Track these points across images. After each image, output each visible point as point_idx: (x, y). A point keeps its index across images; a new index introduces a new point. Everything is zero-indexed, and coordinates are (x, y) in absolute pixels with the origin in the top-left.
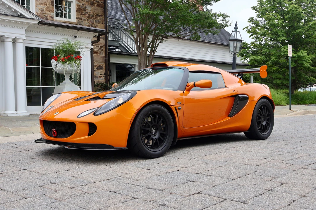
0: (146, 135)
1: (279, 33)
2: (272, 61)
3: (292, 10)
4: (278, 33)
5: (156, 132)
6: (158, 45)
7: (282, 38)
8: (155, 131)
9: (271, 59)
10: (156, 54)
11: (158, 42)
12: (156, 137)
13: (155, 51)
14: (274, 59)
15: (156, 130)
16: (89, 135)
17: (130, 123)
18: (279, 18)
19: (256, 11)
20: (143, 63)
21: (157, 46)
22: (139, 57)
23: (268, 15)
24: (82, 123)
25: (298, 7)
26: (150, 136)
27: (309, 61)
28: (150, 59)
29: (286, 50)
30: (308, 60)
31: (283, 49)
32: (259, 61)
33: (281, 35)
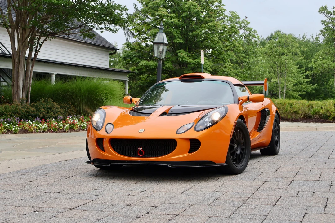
0: (233, 151)
1: (175, 35)
2: (166, 67)
3: (189, 8)
4: (173, 35)
5: (237, 148)
6: (43, 43)
7: (179, 41)
8: (236, 146)
9: (166, 66)
10: (39, 56)
11: (43, 38)
12: (238, 152)
13: (37, 52)
14: (170, 66)
15: (238, 145)
16: (189, 152)
17: (230, 138)
18: (173, 15)
19: (143, 4)
20: (22, 67)
21: (41, 45)
22: (16, 59)
23: (161, 11)
24: (182, 140)
25: (195, 5)
26: (235, 151)
27: (209, 69)
28: (29, 62)
29: (184, 55)
30: (207, 68)
31: (180, 53)
32: (151, 67)
33: (177, 37)
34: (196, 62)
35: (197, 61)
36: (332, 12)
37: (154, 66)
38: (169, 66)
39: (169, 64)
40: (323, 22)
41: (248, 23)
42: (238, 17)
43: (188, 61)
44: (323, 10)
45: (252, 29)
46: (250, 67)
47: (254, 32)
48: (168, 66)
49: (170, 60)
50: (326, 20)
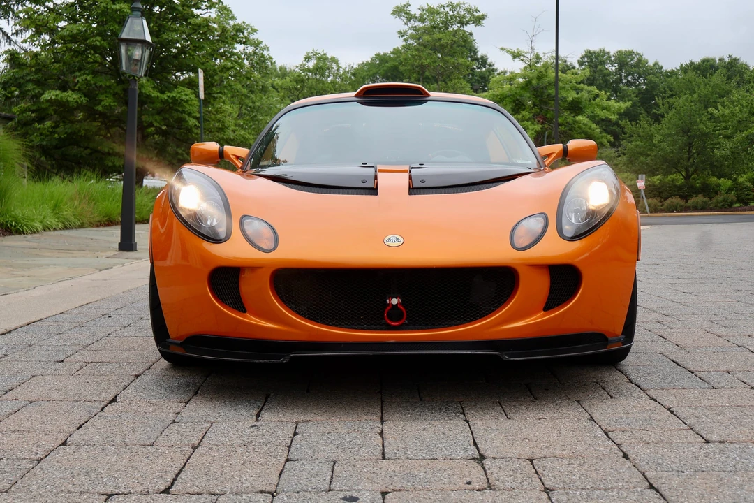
16: (548, 307)
32: (70, 105)
34: (169, 97)
35: (171, 96)
36: (418, 15)
37: (77, 102)
38: (110, 105)
39: (110, 100)
40: (401, 34)
41: (254, 31)
42: (233, 17)
43: (153, 95)
44: (401, 11)
45: (261, 42)
46: (255, 116)
47: (261, 49)
48: (107, 104)
49: (112, 91)
50: (406, 31)
